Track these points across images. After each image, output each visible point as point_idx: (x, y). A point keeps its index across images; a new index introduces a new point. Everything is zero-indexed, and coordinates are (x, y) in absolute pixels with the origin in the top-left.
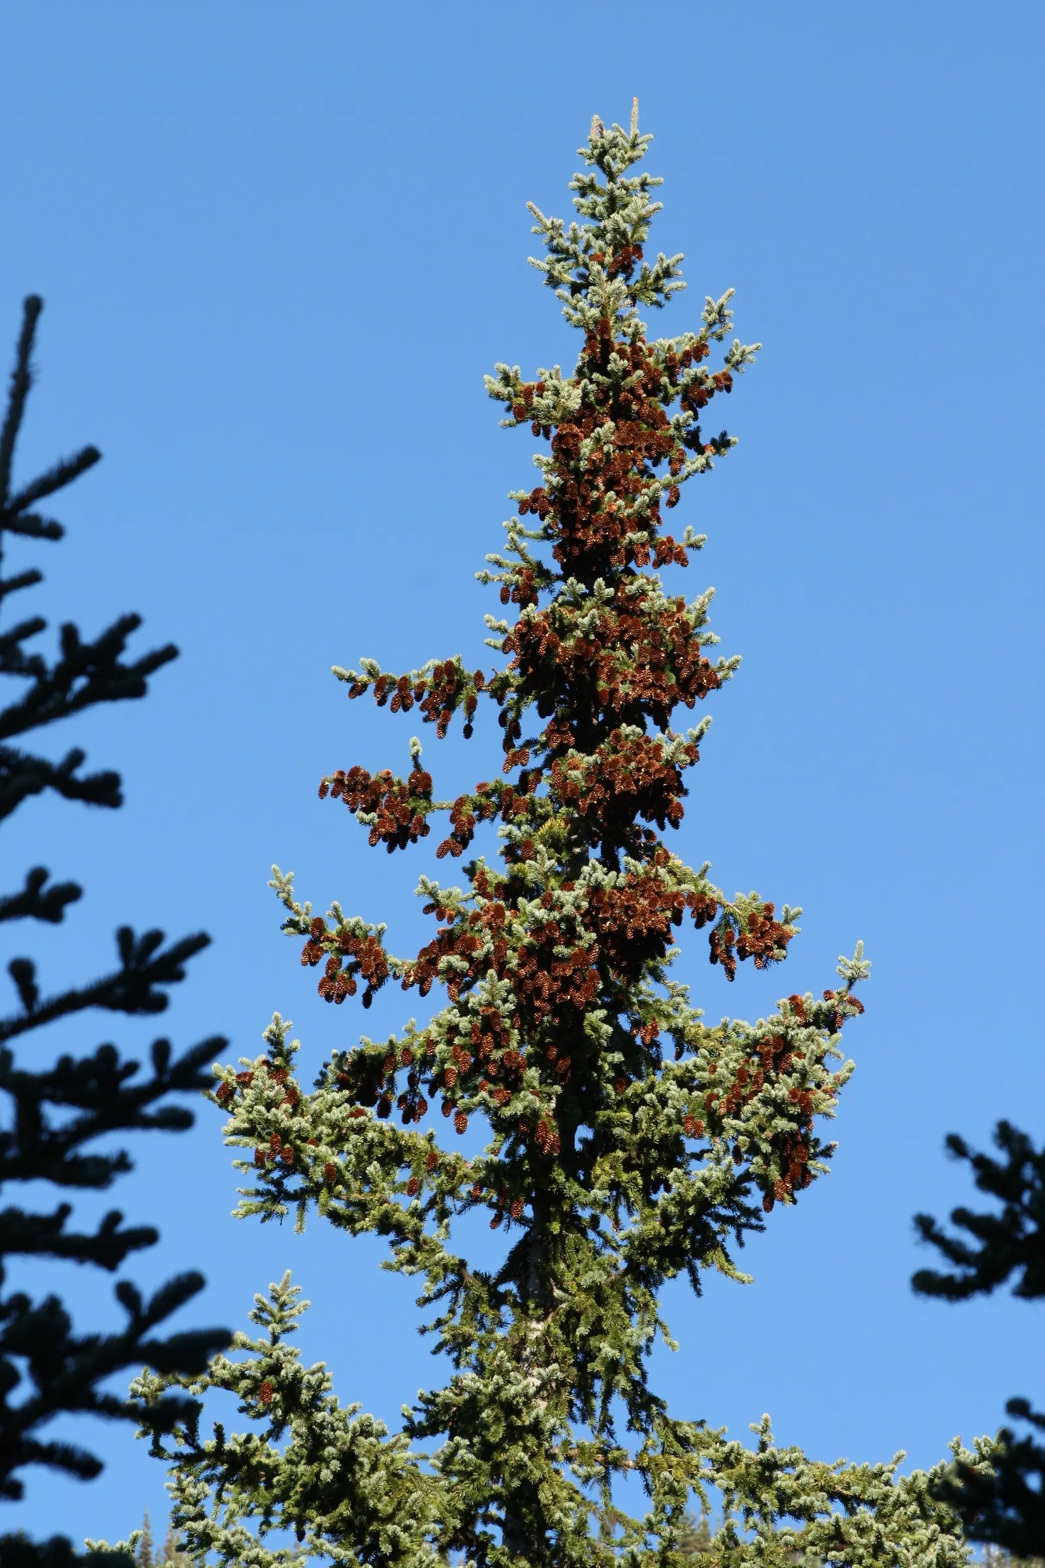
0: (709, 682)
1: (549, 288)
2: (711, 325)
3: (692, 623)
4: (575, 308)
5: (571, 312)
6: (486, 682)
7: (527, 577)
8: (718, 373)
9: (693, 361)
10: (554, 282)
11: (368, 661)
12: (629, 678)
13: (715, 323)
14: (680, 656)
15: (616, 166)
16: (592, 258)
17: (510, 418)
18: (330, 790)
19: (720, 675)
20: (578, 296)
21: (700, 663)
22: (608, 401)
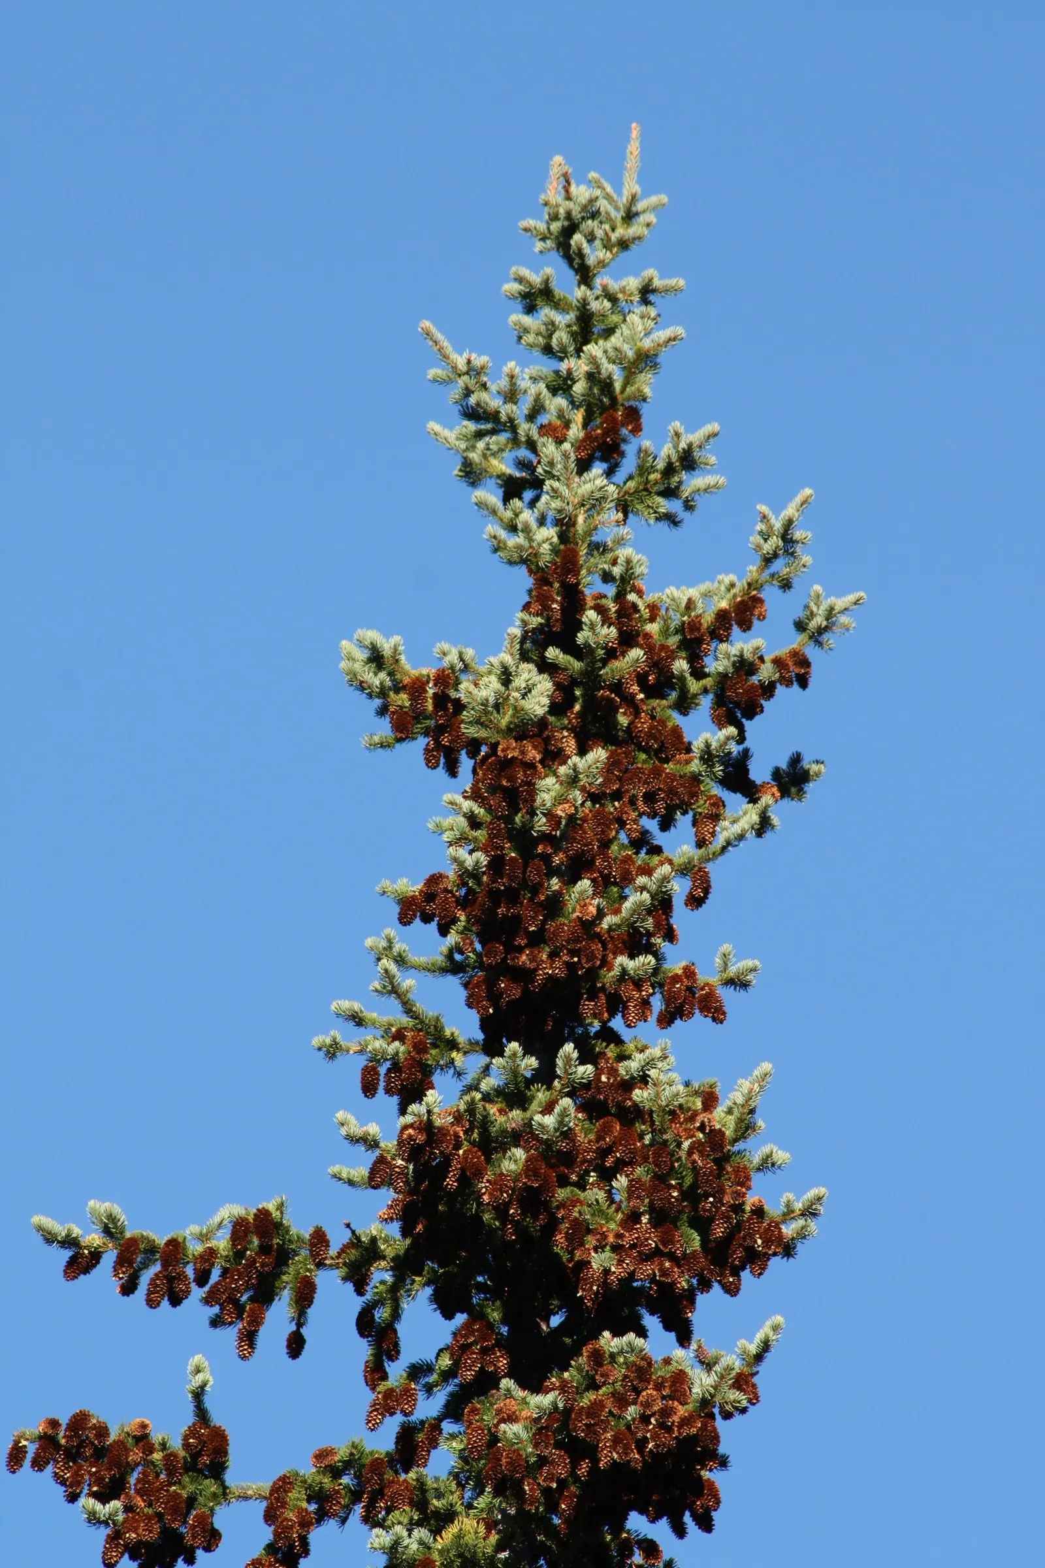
0: (767, 1242)
1: (463, 486)
2: (768, 560)
3: (729, 1133)
4: (512, 528)
5: (503, 534)
6: (333, 1251)
7: (415, 1046)
8: (783, 651)
9: (736, 629)
10: (471, 474)
11: (102, 1207)
12: (611, 1239)
13: (775, 555)
14: (707, 1195)
15: (594, 255)
16: (544, 430)
17: (384, 729)
18: (30, 1456)
19: (788, 1230)
20: (516, 503)
21: (748, 1208)
22: (572, 707)
